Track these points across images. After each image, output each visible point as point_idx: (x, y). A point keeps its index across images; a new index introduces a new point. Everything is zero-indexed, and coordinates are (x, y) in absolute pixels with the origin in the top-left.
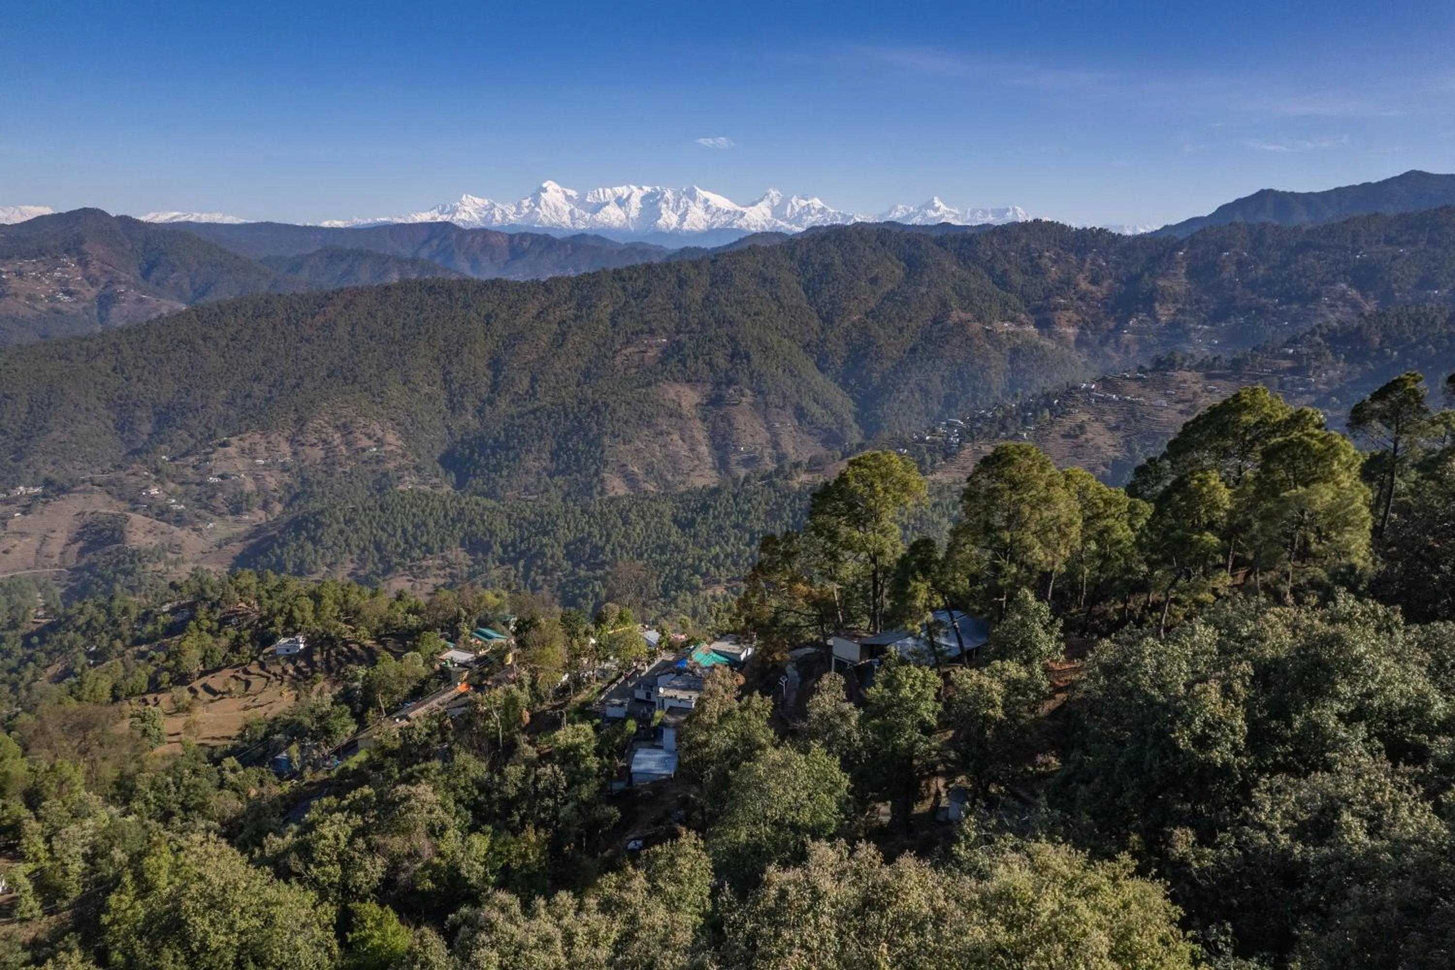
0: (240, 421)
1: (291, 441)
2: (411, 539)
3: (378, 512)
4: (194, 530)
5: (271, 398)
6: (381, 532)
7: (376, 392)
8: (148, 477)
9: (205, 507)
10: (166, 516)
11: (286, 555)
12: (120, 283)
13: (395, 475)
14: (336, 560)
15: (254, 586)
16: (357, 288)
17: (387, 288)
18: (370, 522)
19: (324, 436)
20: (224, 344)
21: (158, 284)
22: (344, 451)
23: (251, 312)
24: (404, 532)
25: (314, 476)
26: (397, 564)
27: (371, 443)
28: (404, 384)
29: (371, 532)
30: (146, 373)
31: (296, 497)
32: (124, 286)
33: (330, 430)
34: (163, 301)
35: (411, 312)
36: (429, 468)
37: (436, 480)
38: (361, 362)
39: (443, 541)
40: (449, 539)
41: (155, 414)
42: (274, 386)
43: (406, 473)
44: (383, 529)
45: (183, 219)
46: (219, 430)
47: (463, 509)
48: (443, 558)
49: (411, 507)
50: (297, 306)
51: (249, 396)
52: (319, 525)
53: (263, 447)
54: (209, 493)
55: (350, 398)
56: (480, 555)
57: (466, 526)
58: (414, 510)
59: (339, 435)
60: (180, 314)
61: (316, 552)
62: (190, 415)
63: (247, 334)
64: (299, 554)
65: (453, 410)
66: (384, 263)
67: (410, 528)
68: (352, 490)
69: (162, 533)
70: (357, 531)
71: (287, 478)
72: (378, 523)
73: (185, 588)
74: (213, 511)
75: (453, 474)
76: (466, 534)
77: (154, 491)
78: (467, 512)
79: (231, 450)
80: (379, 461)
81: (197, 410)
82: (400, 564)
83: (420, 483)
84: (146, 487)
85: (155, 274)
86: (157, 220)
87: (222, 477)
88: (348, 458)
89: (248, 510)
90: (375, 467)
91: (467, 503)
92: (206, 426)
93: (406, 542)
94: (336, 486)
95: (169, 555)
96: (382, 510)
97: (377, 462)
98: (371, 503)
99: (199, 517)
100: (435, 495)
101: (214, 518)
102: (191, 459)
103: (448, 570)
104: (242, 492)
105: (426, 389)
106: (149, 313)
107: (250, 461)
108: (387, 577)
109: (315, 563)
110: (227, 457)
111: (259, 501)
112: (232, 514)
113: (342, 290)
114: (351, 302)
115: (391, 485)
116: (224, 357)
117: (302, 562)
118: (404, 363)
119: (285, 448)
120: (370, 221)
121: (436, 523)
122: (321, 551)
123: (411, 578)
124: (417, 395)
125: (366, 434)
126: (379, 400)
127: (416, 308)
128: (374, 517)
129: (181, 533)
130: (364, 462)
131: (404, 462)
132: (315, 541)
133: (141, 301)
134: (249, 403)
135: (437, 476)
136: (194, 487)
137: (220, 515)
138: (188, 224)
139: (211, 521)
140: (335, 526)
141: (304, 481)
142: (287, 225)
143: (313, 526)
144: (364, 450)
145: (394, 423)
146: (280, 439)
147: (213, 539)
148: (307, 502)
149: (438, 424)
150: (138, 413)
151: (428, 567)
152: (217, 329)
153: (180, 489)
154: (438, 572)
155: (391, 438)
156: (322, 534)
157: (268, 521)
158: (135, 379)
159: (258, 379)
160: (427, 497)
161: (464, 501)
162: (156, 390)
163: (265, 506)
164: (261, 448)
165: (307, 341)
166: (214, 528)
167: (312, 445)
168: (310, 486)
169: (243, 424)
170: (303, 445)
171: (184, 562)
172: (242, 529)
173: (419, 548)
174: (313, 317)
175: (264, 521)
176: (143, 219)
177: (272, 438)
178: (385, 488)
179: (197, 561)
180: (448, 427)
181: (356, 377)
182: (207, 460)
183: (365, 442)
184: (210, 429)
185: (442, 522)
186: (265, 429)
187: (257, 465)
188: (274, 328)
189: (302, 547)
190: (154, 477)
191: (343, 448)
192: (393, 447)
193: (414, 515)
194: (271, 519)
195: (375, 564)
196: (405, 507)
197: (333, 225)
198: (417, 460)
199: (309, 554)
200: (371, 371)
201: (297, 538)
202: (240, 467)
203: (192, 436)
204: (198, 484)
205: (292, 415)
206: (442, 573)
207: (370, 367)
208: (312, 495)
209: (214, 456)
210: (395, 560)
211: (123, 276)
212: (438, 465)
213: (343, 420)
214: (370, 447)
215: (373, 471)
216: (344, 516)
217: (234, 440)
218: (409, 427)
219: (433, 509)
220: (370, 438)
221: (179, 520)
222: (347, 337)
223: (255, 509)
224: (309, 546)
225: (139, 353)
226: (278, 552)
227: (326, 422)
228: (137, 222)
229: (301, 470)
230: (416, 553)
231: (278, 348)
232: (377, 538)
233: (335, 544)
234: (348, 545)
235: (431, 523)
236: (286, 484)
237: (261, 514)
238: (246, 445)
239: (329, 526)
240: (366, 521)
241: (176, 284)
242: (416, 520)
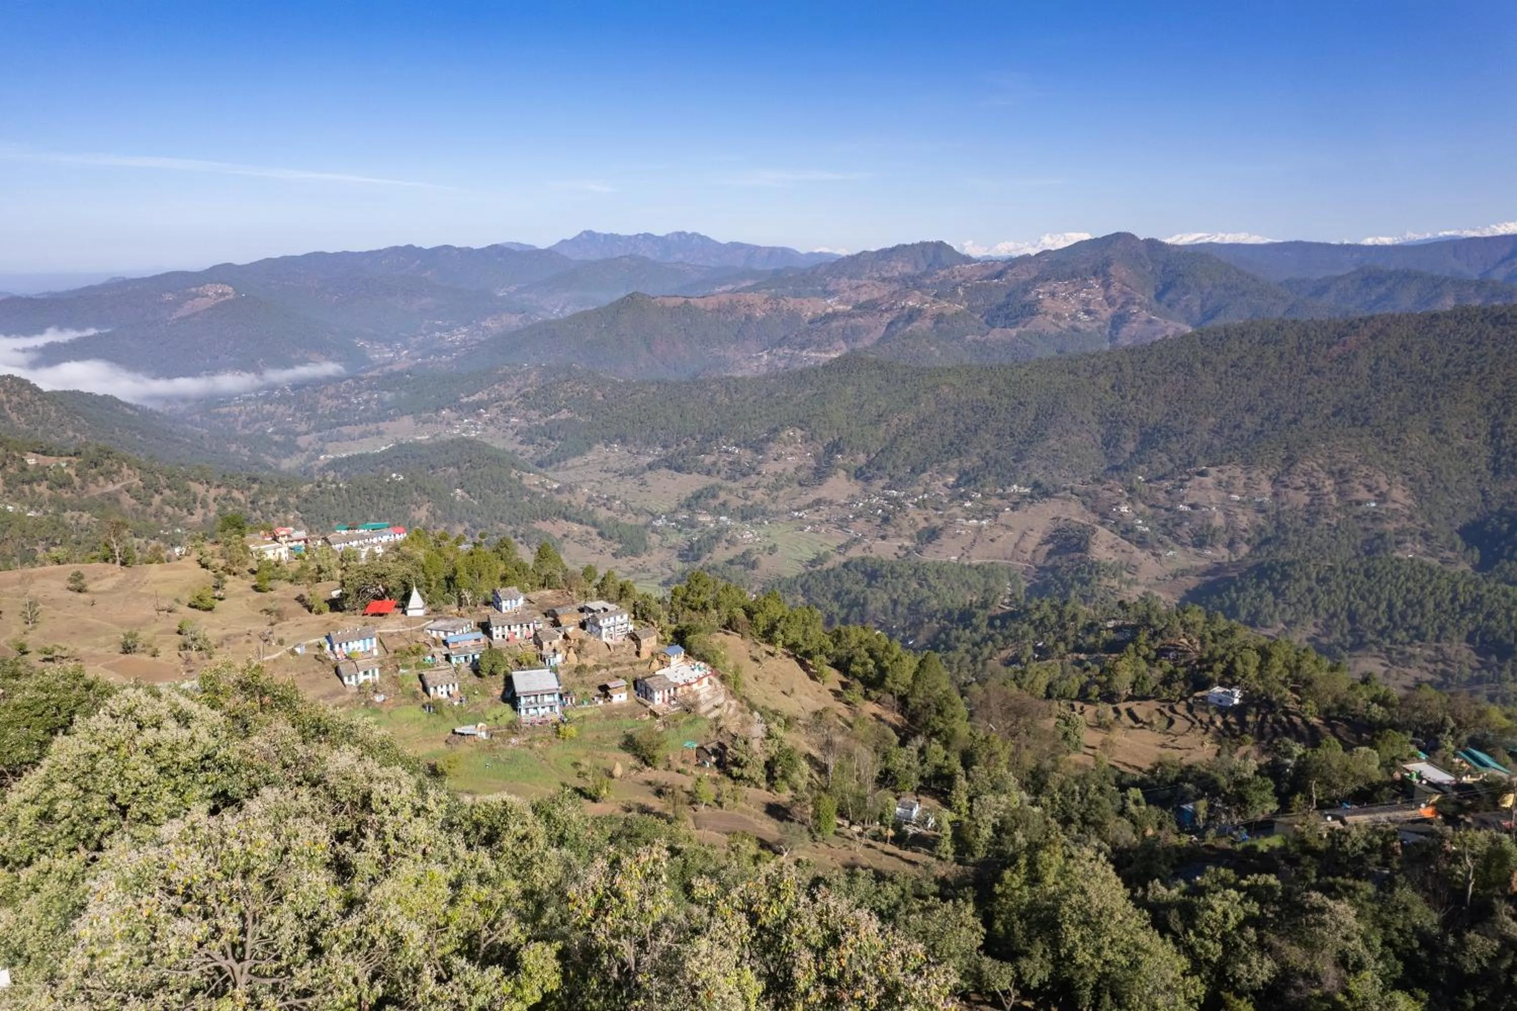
0: (1224, 452)
1: (1275, 481)
2: (1397, 618)
3: (1361, 577)
4: (1154, 554)
5: (1261, 432)
6: (1358, 601)
7: (1390, 438)
8: (1121, 495)
9: (1169, 534)
10: (1130, 535)
11: (1241, 601)
12: (1134, 304)
13: (1394, 538)
14: (1297, 619)
15: (1201, 624)
16: (1392, 316)
17: (1435, 317)
18: (1349, 587)
19: (1313, 480)
20: (1223, 369)
21: (1169, 306)
22: (1334, 501)
23: (1257, 338)
24: (1391, 606)
25: (1291, 523)
26: (1372, 642)
27: (1371, 496)
28: (1432, 432)
29: (1347, 599)
30: (1140, 394)
31: (1267, 541)
32: (1137, 307)
33: (1322, 475)
34: (1170, 322)
35: (1462, 346)
36: (1442, 539)
37: (1448, 554)
38: (1379, 402)
39: (1442, 629)
40: (1451, 629)
41: (1141, 434)
42: (1268, 419)
43: (1409, 538)
44: (1363, 598)
45: (1207, 240)
46: (1200, 458)
47: (1482, 597)
48: (1437, 649)
49: (1407, 580)
50: (1312, 334)
51: (1238, 426)
52: (1285, 576)
53: (1242, 482)
54: (1177, 521)
55: (1355, 442)
56: (1494, 659)
57: (1480, 618)
58: (1410, 584)
59: (1332, 481)
60: (1185, 337)
61: (1276, 605)
62: (1174, 439)
63: (1250, 361)
64: (1256, 603)
65: (1497, 471)
66: (1435, 287)
67: (1399, 604)
68: (1334, 545)
69: (1123, 551)
70: (1329, 592)
71: (1261, 520)
72: (1358, 590)
73: (1132, 610)
74: (1176, 540)
75: (1477, 551)
76: (1478, 628)
77: (1124, 509)
78: (1487, 602)
79: (1208, 481)
80: (1375, 518)
81: (1181, 435)
82: (1375, 643)
83: (1426, 554)
84: (1118, 504)
85: (1170, 296)
86: (1180, 243)
87: (1193, 506)
88: (1338, 509)
89: (1212, 545)
90: (1369, 525)
91: (1489, 591)
92: (1187, 452)
93: (1390, 619)
94: (1316, 538)
95: (1124, 573)
96: (1368, 575)
97: (1373, 520)
98: (1355, 564)
99: (1161, 542)
100: (1443, 572)
101: (1176, 546)
102: (1166, 484)
103: (1441, 666)
104: (1209, 526)
105: (1463, 442)
106: (1155, 334)
107: (1225, 494)
108: (1355, 654)
109: (1271, 617)
110: (1201, 487)
111: (1226, 538)
112: (1195, 546)
113: (1372, 318)
114: (1381, 332)
115: (1385, 550)
116: (1220, 383)
117: (1258, 612)
118: (1437, 408)
119: (1266, 487)
120: (1428, 235)
121: (1437, 605)
122: (1281, 606)
123: (1387, 662)
124: (1447, 449)
125: (1366, 486)
126: (1393, 448)
127: (1471, 342)
128: (1355, 582)
129: (1140, 555)
130: (1356, 517)
131: (1408, 524)
132: (1278, 594)
133: (1150, 322)
134: (1236, 434)
135: (1452, 549)
136: (1163, 511)
137: (1182, 544)
138: (1211, 245)
139: (1172, 549)
140: (1304, 582)
141: (1280, 526)
142: (1319, 245)
143: (1279, 577)
144: (1359, 503)
145: (1407, 477)
146: (1263, 476)
147: (1171, 567)
148: (1277, 550)
149: (1470, 487)
150: (1125, 431)
151: (1413, 656)
152: (1218, 354)
153: (1149, 512)
154: (1426, 664)
155: (1398, 494)
156: (1287, 588)
157: (1230, 561)
158: (1129, 398)
159: (1251, 409)
160: (1432, 572)
161: (1485, 587)
162: (1146, 410)
163: (1231, 545)
164: (1239, 483)
165: (1317, 373)
166: (1173, 557)
167: (1297, 489)
168: (1286, 533)
169: (1226, 456)
170: (1287, 486)
171: (1137, 584)
172: (1201, 563)
173: (1406, 630)
174: (1329, 346)
175: (1226, 560)
176: (1168, 241)
177: (1254, 475)
178: (1377, 550)
179: (1149, 586)
180: (1483, 492)
181: (1367, 419)
182: (1181, 487)
183: (1362, 494)
184: (1190, 456)
185: (1446, 605)
186: (1248, 463)
187: (1230, 500)
188: (1281, 357)
189: (1261, 597)
190: (1127, 495)
191: (1333, 497)
192: (1398, 506)
193: (1409, 590)
194: (1234, 559)
195: (1343, 635)
196: (1398, 578)
197: (1377, 242)
198: (1429, 526)
199: (1267, 606)
200: (1390, 414)
201: (1258, 585)
202: (1213, 499)
203: (1171, 460)
204: (1167, 510)
205: (1282, 453)
206: (1431, 667)
207: (1389, 409)
208: (1285, 543)
209: (1189, 484)
210: (1370, 636)
211: (1139, 297)
212: (1457, 537)
213: (1341, 465)
214: (1368, 501)
215: (1366, 529)
216: (1318, 573)
217: (1213, 471)
218: (1427, 485)
219: (1436, 588)
220: (1370, 491)
221: (1142, 542)
222: (1367, 371)
223: (1220, 546)
224: (1269, 597)
225: (1138, 373)
226: (1234, 595)
227: (1319, 465)
228: (1162, 245)
229: (1278, 513)
230: (1401, 635)
231: (1281, 379)
232: (1353, 608)
233: (1299, 601)
234: (1315, 606)
235: (1430, 605)
236: (1258, 526)
237: (1225, 552)
238: (1224, 477)
239: (1297, 581)
240: (1344, 585)
241: (1187, 306)
242: (1410, 596)
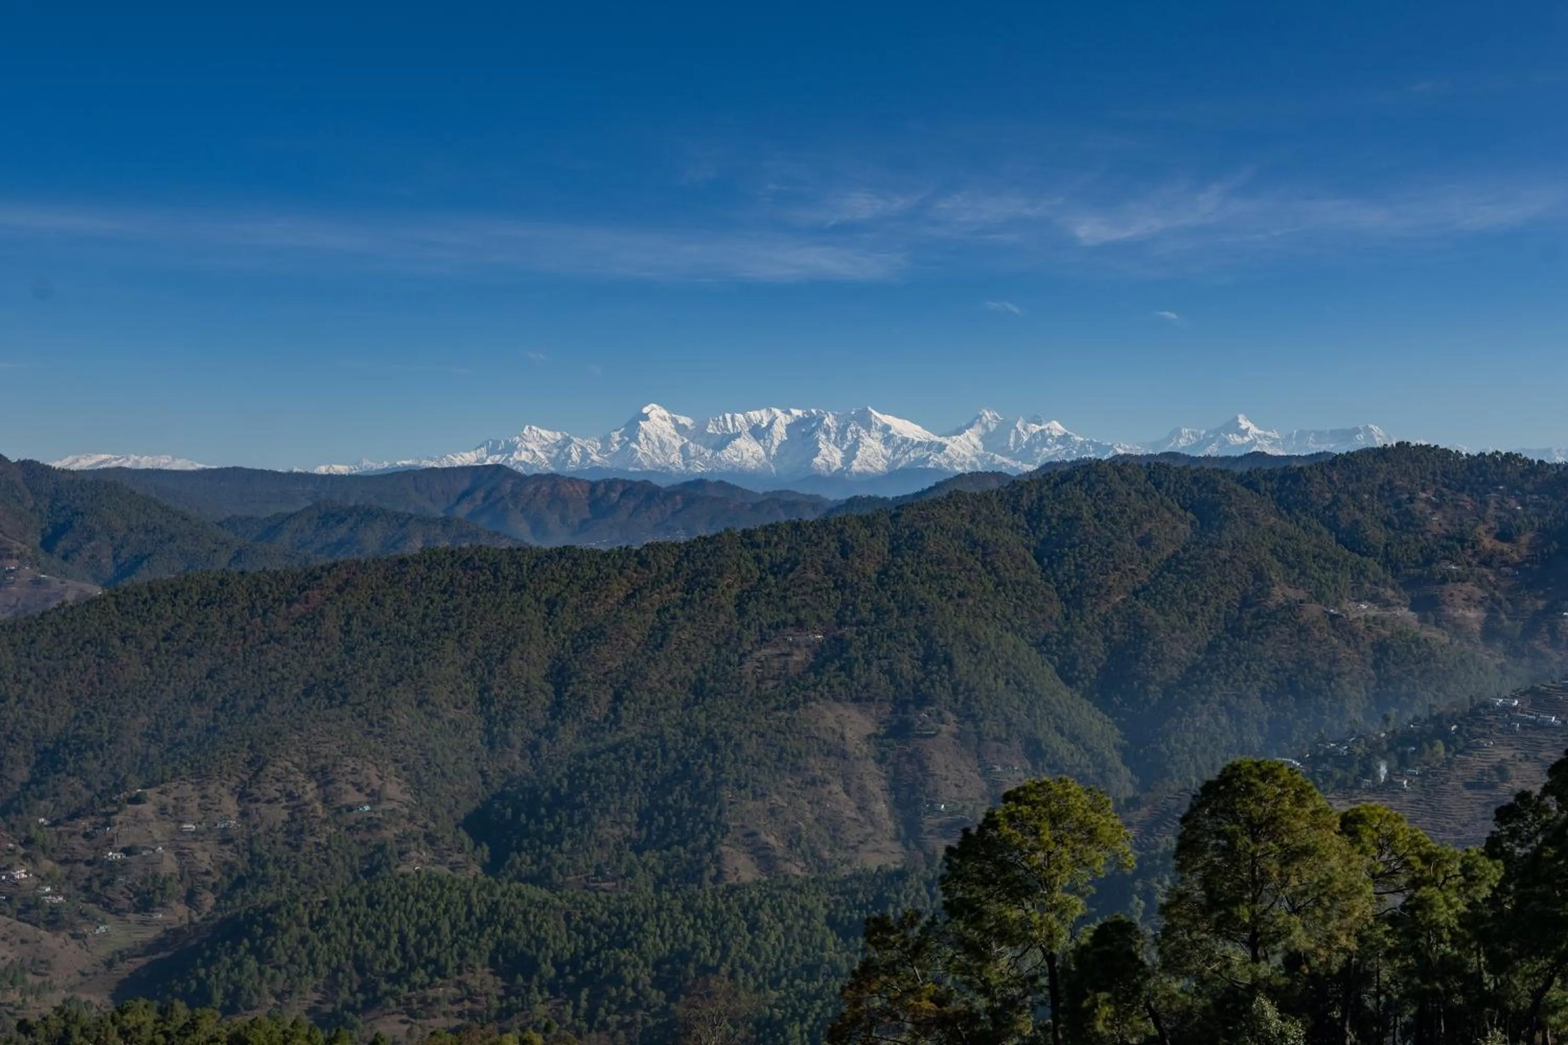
0: (165, 763)
1: (243, 796)
2: (412, 952)
3: (363, 908)
4: (74, 936)
5: (215, 729)
6: (365, 942)
7: (375, 719)
8: (12, 851)
9: (95, 899)
10: (34, 912)
11: (213, 978)
12: (10, 557)
13: (396, 848)
14: (292, 986)
16: (358, 563)
17: (403, 562)
18: (350, 924)
19: (290, 787)
20: (152, 645)
21: (65, 558)
22: (320, 811)
23: (196, 598)
24: (403, 940)
25: (269, 851)
26: (386, 993)
27: (361, 797)
28: (420, 705)
29: (351, 941)
30: (31, 691)
31: (240, 882)
32: (15, 561)
33: (301, 777)
34: (69, 582)
35: (436, 597)
36: (449, 838)
37: (458, 857)
38: (356, 672)
39: (462, 955)
40: (472, 952)
41: (38, 752)
42: (222, 709)
43: (413, 845)
44: (370, 936)
45: (114, 464)
46: (131, 777)
47: (497, 903)
48: (459, 984)
49: (417, 900)
50: (266, 588)
51: (182, 724)
52: (270, 928)
53: (195, 804)
54: (105, 877)
55: (335, 728)
56: (520, 979)
57: (499, 931)
58: (421, 905)
59: (313, 784)
60: (91, 602)
61: (261, 973)
62: (90, 754)
63: (189, 630)
64: (235, 976)
65: (491, 745)
66: (402, 526)
67: (411, 934)
68: (327, 871)
69: (23, 942)
70: (327, 938)
71: (228, 855)
72: (362, 927)
74: (108, 906)
75: (486, 848)
76: (499, 944)
77: (20, 874)
78: (503, 909)
79: (147, 809)
80: (372, 825)
81: (101, 747)
82: (392, 994)
83: (434, 862)
84: (9, 867)
85: (63, 544)
86: (75, 467)
87: (127, 851)
88: (325, 821)
89: (162, 905)
90: (367, 837)
91: (504, 894)
92: (112, 771)
93: (404, 958)
94: (303, 867)
95: (30, 977)
96: (371, 904)
97: (369, 828)
98: (354, 892)
99: (82, 915)
100: (453, 882)
101: (109, 917)
102: (84, 824)
103: (467, 1004)
104: (155, 876)
105: (452, 714)
106: (47, 600)
107: (173, 825)
108: (370, 1016)
109: (257, 992)
110: (138, 820)
111: (181, 889)
112: (137, 911)
113: (335, 565)
114: (347, 582)
115: (388, 865)
116: (151, 666)
117: (238, 988)
118: (420, 675)
119: (230, 805)
120: (386, 464)
121: (453, 926)
122: (269, 972)
123: (405, 1017)
124: (437, 724)
125: (354, 784)
126: (377, 730)
127: (444, 592)
128: (357, 916)
129: (52, 942)
130: (348, 828)
131: (409, 827)
132: (263, 956)
133: (37, 582)
134: (181, 734)
135: (461, 850)
136: (82, 867)
137: (117, 912)
138: (120, 470)
139: (103, 922)
140: (295, 930)
141: (255, 859)
142: (263, 472)
143: (260, 931)
144: (350, 809)
145: (400, 766)
146: (223, 791)
147: (103, 952)
148: (255, 891)
149: (468, 769)
150: (12, 752)
151: (436, 1000)
152: (144, 623)
153: (60, 871)
154: (450, 1008)
155: (393, 789)
156: (274, 944)
157: (191, 923)
158: (13, 699)
159: (199, 698)
160: (442, 885)
161: (498, 891)
162: (41, 715)
163: (190, 899)
164: (192, 806)
165: (278, 641)
166: (107, 934)
167: (269, 802)
168: (263, 867)
169: (168, 768)
170: (257, 800)
171: (52, 989)
172: (150, 934)
173: (424, 967)
174: (290, 603)
175: (186, 921)
176: (57, 465)
177: (211, 790)
178: (378, 868)
179: (72, 988)
180: (483, 773)
181: (345, 696)
182: (107, 824)
183: (352, 797)
184: (117, 776)
185: (463, 925)
186: (201, 776)
187: (181, 832)
188: (230, 621)
189: (239, 964)
190: (22, 851)
191: (318, 805)
192: (395, 805)
193: (420, 913)
194: (197, 919)
195: (353, 994)
196: (406, 900)
197: (331, 471)
198: (432, 824)
199: (250, 977)
200: (371, 686)
201: (234, 950)
202: (157, 835)
203: (88, 786)
204: (89, 863)
205: (245, 755)
206: (457, 1008)
207: (369, 680)
208: (265, 881)
209: (118, 818)
210: (384, 986)
211: (17, 546)
212: (463, 834)
213: (323, 761)
214: (360, 804)
215: (363, 843)
216: (311, 914)
217: (151, 793)
218: (423, 773)
219: (449, 903)
220: (360, 790)
221: (53, 921)
222: (337, 634)
223: (174, 903)
224: (251, 964)
225: (24, 660)
226: (202, 972)
227: (295, 765)
228: (47, 469)
229: (251, 840)
230: (419, 976)
231: (234, 651)
232: (360, 953)
233: (292, 960)
234: (313, 962)
235: (445, 926)
236: (225, 863)
237: (181, 910)
238: (169, 800)
239: (285, 931)
240: (345, 921)
241: (92, 557)
242: (423, 921)
